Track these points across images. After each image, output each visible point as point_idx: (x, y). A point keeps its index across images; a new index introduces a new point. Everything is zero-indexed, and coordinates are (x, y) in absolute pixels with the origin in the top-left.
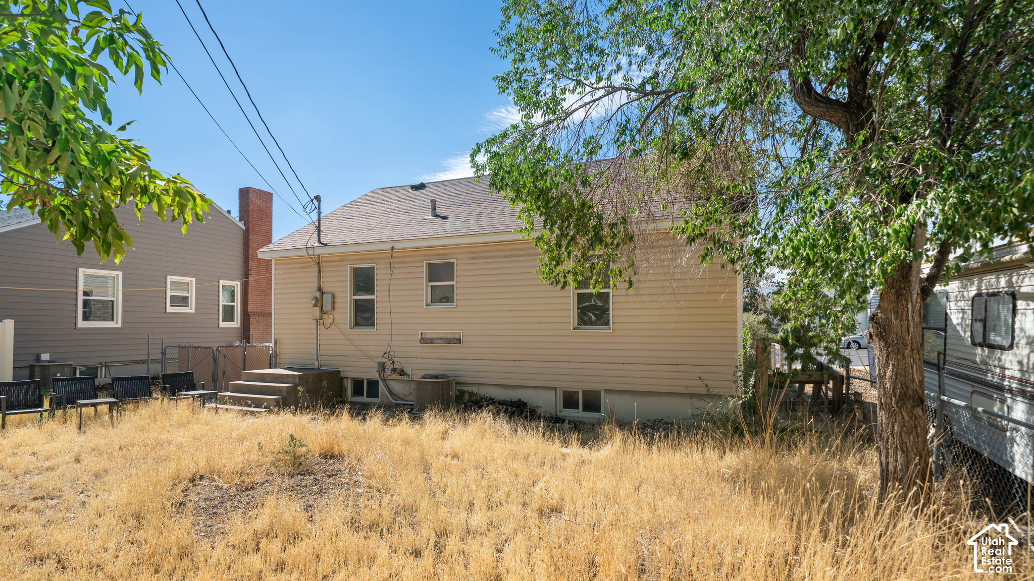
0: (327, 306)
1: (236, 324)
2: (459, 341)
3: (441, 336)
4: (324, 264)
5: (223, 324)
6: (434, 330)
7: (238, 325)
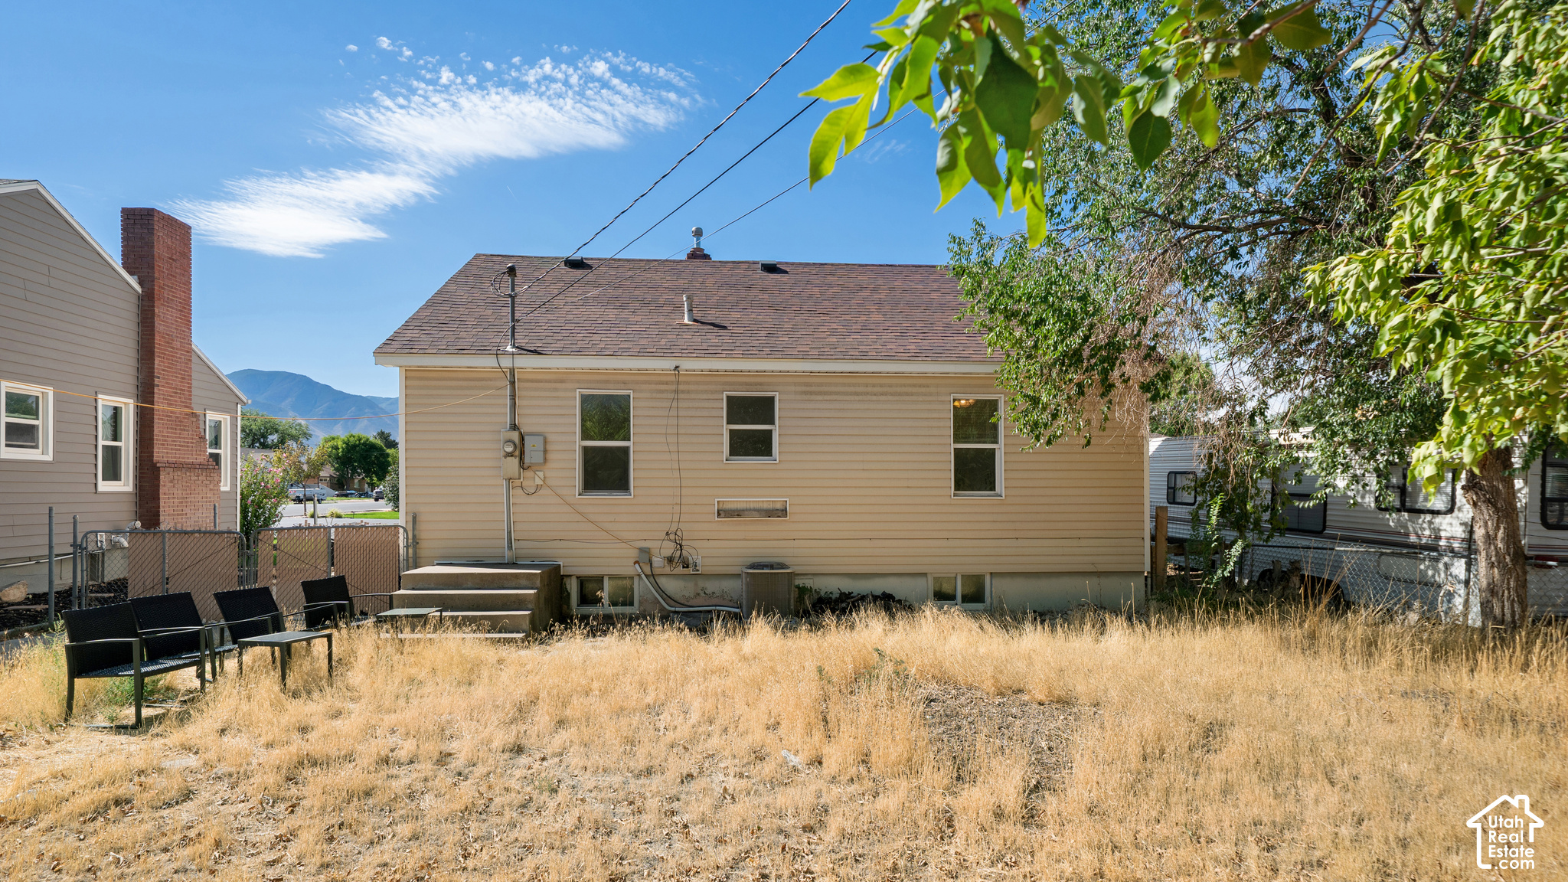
0: (532, 455)
1: (125, 484)
2: (783, 512)
3: (752, 506)
4: (523, 385)
5: (104, 486)
6: (740, 496)
7: (130, 488)
